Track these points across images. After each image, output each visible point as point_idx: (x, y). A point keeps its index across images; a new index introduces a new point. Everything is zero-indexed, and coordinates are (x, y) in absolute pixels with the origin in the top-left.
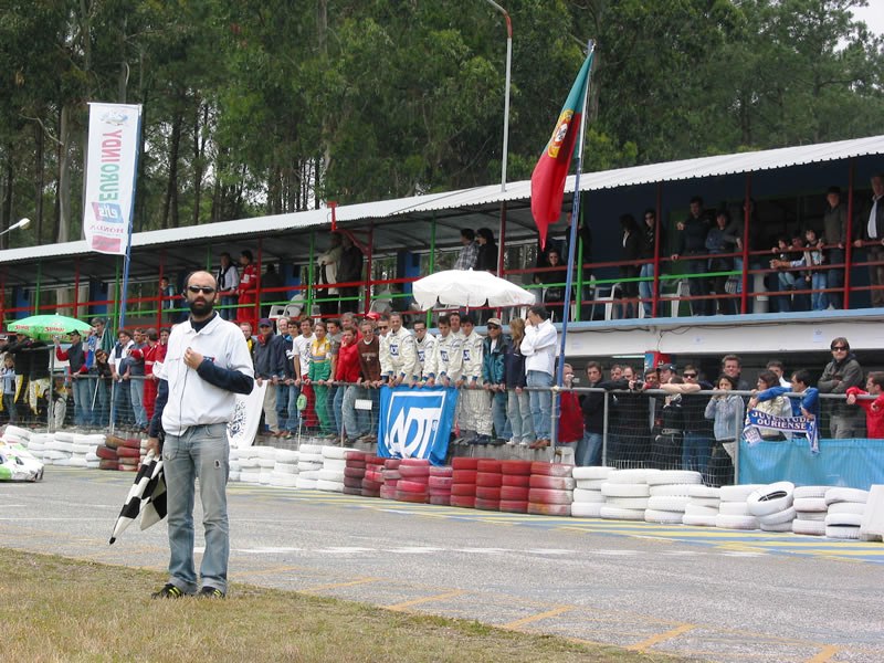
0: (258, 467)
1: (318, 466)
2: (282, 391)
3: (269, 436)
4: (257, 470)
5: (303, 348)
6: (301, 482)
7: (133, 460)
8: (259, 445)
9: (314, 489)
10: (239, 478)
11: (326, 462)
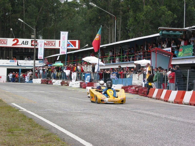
2: (78, 73)
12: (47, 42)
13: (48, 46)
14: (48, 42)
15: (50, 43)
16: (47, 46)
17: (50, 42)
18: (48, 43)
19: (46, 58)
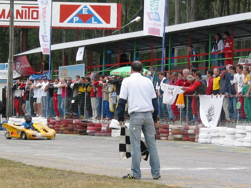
0: (219, 137)
1: (245, 135)
2: (230, 100)
3: (226, 122)
4: (218, 138)
5: (238, 80)
6: (237, 143)
7: (166, 135)
8: (221, 126)
9: (242, 147)
10: (211, 142)
11: (248, 134)
12: (24, 9)
13: (27, 20)
14: (27, 9)
15: (33, 11)
16: (24, 20)
17: (31, 9)
18: (26, 11)
19: (25, 57)
